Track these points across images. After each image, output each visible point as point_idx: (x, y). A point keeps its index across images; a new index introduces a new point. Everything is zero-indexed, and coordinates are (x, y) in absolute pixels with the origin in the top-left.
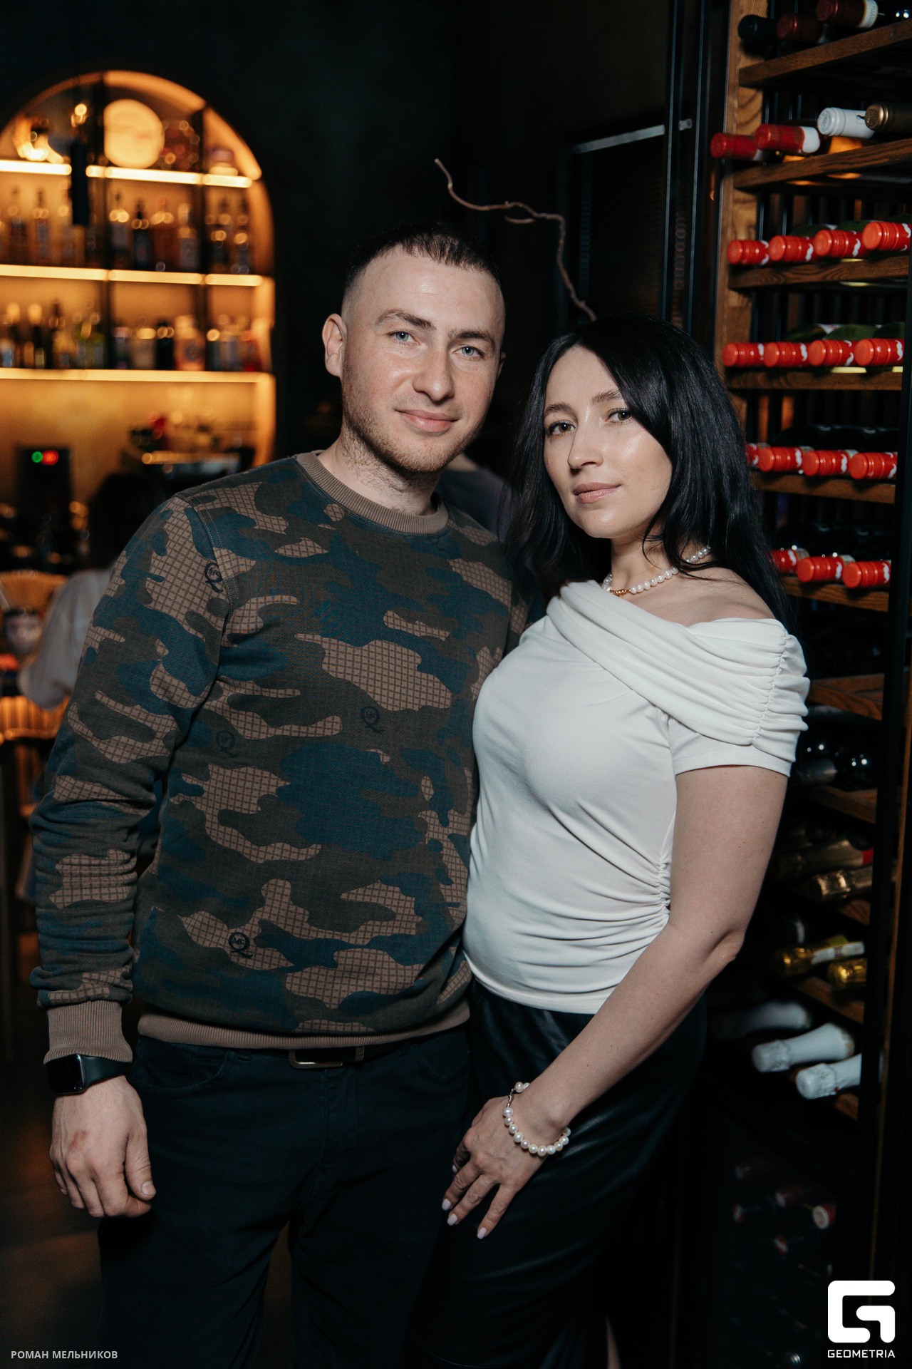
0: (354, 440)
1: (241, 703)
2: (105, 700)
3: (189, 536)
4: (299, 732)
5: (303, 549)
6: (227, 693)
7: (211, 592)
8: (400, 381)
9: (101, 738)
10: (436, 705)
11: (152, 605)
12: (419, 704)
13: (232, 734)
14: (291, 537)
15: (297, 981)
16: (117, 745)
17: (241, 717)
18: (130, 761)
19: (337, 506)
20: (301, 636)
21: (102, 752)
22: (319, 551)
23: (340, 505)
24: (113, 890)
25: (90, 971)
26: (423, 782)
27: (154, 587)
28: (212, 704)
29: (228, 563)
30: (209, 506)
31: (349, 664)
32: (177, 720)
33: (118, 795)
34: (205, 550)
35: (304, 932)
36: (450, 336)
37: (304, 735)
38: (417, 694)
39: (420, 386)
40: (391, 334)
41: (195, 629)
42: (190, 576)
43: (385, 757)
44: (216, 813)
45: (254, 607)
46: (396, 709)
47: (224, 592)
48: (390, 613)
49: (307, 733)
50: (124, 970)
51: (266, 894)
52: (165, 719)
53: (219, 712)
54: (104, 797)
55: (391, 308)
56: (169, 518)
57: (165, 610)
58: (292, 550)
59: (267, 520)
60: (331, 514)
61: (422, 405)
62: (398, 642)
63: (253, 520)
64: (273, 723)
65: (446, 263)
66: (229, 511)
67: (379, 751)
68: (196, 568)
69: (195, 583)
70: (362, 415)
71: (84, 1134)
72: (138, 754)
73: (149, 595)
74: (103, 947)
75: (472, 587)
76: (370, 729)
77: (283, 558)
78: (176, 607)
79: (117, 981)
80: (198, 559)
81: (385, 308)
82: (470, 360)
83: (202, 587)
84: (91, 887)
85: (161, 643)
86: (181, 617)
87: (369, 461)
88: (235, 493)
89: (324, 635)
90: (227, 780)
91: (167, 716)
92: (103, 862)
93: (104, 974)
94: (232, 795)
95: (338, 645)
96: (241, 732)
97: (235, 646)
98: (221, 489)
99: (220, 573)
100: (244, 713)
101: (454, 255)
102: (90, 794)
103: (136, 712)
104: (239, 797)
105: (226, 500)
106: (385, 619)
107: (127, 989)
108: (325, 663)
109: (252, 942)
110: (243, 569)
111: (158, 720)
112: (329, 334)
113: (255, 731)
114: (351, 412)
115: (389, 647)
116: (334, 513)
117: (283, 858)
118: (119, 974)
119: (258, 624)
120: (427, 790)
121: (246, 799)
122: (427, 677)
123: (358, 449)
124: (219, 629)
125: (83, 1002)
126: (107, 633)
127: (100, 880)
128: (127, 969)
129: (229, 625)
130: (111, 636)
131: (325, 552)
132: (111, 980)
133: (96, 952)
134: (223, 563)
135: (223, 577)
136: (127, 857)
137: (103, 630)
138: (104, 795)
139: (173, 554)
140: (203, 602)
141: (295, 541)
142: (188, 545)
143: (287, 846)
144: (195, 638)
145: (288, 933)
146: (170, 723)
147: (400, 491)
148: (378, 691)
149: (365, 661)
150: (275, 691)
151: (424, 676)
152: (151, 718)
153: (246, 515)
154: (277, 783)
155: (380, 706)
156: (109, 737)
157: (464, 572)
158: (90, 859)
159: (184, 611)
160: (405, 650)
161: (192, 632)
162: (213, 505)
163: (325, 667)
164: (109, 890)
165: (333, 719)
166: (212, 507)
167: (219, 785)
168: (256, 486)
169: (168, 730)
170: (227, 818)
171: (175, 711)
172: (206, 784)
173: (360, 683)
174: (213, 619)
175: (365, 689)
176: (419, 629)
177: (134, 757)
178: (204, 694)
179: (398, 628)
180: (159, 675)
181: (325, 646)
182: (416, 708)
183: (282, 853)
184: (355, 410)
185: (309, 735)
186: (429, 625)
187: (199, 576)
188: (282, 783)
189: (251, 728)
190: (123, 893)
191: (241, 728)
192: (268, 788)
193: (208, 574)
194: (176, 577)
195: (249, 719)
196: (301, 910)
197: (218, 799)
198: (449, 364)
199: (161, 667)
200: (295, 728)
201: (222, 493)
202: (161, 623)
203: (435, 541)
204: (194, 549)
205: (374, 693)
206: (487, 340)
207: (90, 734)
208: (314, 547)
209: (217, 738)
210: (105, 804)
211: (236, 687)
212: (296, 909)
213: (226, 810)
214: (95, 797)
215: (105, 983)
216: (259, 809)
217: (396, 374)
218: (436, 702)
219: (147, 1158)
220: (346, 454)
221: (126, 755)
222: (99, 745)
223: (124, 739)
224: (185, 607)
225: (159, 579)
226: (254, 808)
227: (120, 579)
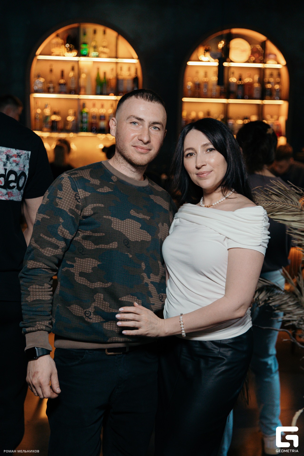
0: (119, 156)
1: (86, 238)
2: (44, 236)
3: (70, 185)
4: (104, 247)
5: (105, 190)
6: (81, 235)
7: (77, 203)
8: (134, 137)
9: (43, 248)
10: (146, 240)
11: (58, 206)
12: (140, 240)
13: (83, 248)
14: (101, 186)
15: (107, 325)
16: (47, 250)
17: (86, 243)
18: (51, 256)
19: (115, 177)
20: (105, 217)
21: (43, 253)
22: (110, 190)
23: (115, 176)
24: (46, 296)
25: (39, 321)
26: (142, 264)
27: (59, 201)
28: (76, 238)
29: (82, 194)
30: (76, 176)
31: (120, 226)
32: (66, 243)
33: (47, 267)
34: (75, 190)
35: (108, 310)
36: (149, 123)
37: (106, 248)
38: (140, 236)
39: (140, 138)
40: (131, 123)
41: (72, 214)
42: (70, 197)
43: (130, 256)
44: (78, 273)
45: (90, 207)
46: (133, 241)
47: (81, 202)
48: (132, 210)
49: (107, 247)
50: (49, 321)
51: (96, 298)
52: (62, 242)
53: (79, 241)
54: (43, 267)
55: (131, 115)
56: (63, 180)
57: (63, 208)
58: (102, 190)
59: (94, 180)
60: (113, 179)
61: (140, 144)
62: (134, 220)
63: (89, 180)
64: (96, 244)
65: (148, 101)
66: (82, 177)
67: (128, 254)
68: (72, 195)
69: (72, 200)
70: (122, 148)
71: (37, 372)
72: (54, 254)
73: (57, 204)
74: (43, 314)
75: (157, 203)
76: (126, 246)
77: (99, 192)
78: (66, 207)
79: (47, 325)
80: (73, 192)
81: (129, 115)
82: (156, 131)
83: (74, 201)
84: (39, 295)
85: (61, 218)
86: (67, 210)
87: (124, 163)
88: (83, 172)
89: (112, 216)
90: (81, 262)
91: (63, 242)
92: (43, 287)
93: (43, 322)
94: (83, 267)
95: (116, 220)
96: (85, 247)
97: (84, 220)
98: (79, 171)
99: (80, 197)
100: (87, 241)
101: (151, 99)
102: (39, 266)
103: (53, 240)
104: (85, 268)
105: (81, 174)
106: (130, 212)
107: (50, 328)
108: (112, 225)
109: (92, 314)
110: (87, 195)
111: (60, 243)
112: (111, 123)
113: (90, 247)
114: (118, 147)
115: (132, 221)
116: (114, 179)
117: (100, 287)
118: (48, 323)
119: (92, 213)
120: (144, 266)
121: (88, 268)
122: (143, 231)
123: (121, 159)
124: (79, 214)
125: (37, 331)
126: (44, 216)
127: (42, 293)
128: (50, 321)
129: (82, 213)
130: (45, 216)
131: (112, 191)
132: (45, 324)
133: (41, 316)
134: (80, 194)
135: (81, 198)
136: (50, 286)
137: (42, 215)
138: (43, 266)
139: (65, 191)
140: (74, 205)
141: (103, 187)
142: (70, 188)
143: (101, 283)
144: (72, 217)
145: (103, 310)
146: (64, 244)
147: (134, 172)
148: (128, 235)
149: (125, 225)
150: (97, 234)
151: (142, 230)
152: (58, 242)
153: (87, 179)
154: (98, 263)
155: (129, 239)
156: (45, 248)
157: (154, 199)
158: (39, 287)
159: (68, 208)
160: (136, 222)
161: (71, 215)
162: (77, 175)
163: (112, 226)
164: (45, 296)
165: (115, 243)
166: (77, 176)
167: (79, 264)
168: (90, 170)
169: (63, 246)
170: (82, 274)
171: (65, 240)
172: (75, 264)
173: (123, 232)
174: (77, 211)
175: (125, 234)
176: (141, 216)
177: (52, 254)
178: (74, 235)
179: (134, 215)
180: (61, 228)
181: (112, 220)
182: (140, 241)
183: (100, 285)
184: (120, 146)
185: (107, 248)
186: (144, 215)
187: (73, 198)
188: (99, 263)
189: (89, 245)
190: (49, 298)
191: (85, 246)
192: (95, 265)
193: (76, 197)
194: (66, 198)
195: (88, 243)
196: (107, 303)
197: (79, 268)
198: (149, 132)
199: (61, 226)
200: (103, 245)
201: (80, 172)
202: (61, 212)
203: (145, 189)
204: (71, 189)
205: (127, 235)
206: (161, 125)
207: (39, 247)
208: (109, 189)
209: (78, 249)
210: (43, 269)
211: (84, 233)
212: (105, 303)
213: (82, 272)
214: (41, 267)
215: (44, 325)
216: (92, 271)
217: (132, 135)
218: (146, 239)
219: (58, 380)
220: (117, 160)
221: (50, 254)
222: (42, 250)
223: (50, 249)
224: (69, 207)
225: (60, 198)
226: (90, 271)
227: (47, 199)
